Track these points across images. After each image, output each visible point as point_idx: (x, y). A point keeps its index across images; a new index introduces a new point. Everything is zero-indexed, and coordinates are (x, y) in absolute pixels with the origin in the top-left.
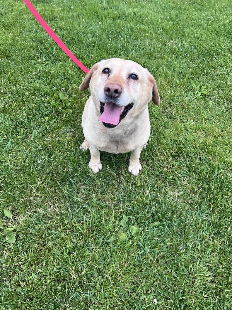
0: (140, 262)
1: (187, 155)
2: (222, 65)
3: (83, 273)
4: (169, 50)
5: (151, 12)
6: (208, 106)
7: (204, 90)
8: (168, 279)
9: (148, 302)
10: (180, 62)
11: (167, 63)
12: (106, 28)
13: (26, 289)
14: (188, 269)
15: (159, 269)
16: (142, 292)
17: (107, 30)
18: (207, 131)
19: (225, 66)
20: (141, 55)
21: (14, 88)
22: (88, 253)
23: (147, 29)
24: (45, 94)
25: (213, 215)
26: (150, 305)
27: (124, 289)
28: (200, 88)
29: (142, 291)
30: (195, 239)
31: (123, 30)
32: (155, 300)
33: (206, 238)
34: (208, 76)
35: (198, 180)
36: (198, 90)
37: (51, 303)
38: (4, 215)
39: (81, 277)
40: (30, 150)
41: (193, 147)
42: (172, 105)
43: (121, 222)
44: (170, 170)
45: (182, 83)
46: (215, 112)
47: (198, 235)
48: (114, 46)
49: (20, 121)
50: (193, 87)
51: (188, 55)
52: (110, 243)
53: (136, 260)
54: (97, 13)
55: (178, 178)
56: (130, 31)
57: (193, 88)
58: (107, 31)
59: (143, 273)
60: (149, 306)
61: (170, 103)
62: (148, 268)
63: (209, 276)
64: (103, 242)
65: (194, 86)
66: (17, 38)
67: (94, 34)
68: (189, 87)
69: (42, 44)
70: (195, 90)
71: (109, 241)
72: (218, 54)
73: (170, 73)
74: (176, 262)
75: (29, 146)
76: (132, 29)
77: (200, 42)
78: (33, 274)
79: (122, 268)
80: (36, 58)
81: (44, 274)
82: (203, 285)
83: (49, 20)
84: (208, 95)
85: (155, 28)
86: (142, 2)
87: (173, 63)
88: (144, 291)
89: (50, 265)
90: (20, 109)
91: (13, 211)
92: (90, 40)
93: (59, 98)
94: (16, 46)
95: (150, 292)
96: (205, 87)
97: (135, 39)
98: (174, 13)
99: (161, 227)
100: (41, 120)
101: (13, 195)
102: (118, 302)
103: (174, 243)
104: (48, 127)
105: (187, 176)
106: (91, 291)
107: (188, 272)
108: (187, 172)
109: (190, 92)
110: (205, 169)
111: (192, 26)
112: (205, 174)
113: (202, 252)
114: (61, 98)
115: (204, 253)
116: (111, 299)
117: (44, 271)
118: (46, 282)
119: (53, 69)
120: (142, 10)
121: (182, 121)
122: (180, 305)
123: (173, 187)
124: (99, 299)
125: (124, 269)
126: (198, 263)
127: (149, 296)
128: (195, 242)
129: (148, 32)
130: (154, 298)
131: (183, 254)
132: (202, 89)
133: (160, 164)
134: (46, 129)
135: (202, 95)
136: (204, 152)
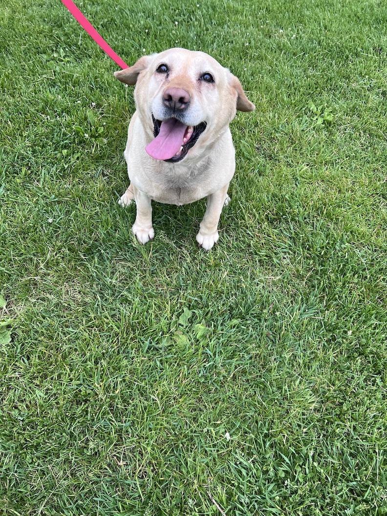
0: (206, 379)
1: (293, 220)
2: (361, 73)
3: (117, 392)
4: (275, 46)
6: (333, 141)
7: (328, 115)
8: (250, 404)
9: (215, 438)
10: (292, 66)
11: (270, 68)
12: (170, 4)
13: (25, 412)
14: (282, 391)
15: (236, 390)
16: (206, 421)
17: (171, 7)
18: (328, 181)
19: (367, 77)
20: (227, 53)
21: (11, 100)
22: (125, 362)
23: (240, 8)
24: (62, 112)
25: (327, 312)
26: (218, 441)
27: (180, 417)
28: (322, 111)
29: (208, 421)
30: (296, 348)
31: (199, 8)
32: (227, 435)
33: (312, 347)
34: (338, 92)
35: (307, 258)
36: (318, 115)
37: (64, 434)
39: (112, 398)
40: (37, 203)
41: (304, 207)
42: (274, 138)
43: (180, 318)
44: (263, 241)
45: (293, 102)
46: (345, 151)
47: (301, 342)
48: (182, 34)
49: (20, 154)
50: (311, 109)
51: (307, 55)
52: (161, 349)
53: (200, 375)
55: (276, 254)
56: (211, 10)
57: (310, 111)
58: (172, 9)
59: (211, 395)
60: (218, 443)
61: (271, 134)
62: (219, 388)
63: (313, 402)
64: (149, 348)
65: (313, 107)
66: (18, 16)
67: (149, 14)
68: (304, 109)
69: (59, 27)
70: (313, 114)
71: (160, 346)
72: (357, 55)
73: (274, 84)
74: (263, 380)
75: (34, 195)
76: (215, 7)
77: (328, 33)
78: (37, 391)
79: (179, 387)
80: (50, 52)
81: (54, 391)
82: (303, 414)
84: (334, 123)
85: (254, 7)
87: (280, 67)
88: (210, 422)
89: (65, 380)
90: (21, 136)
91: (7, 297)
92: (142, 22)
93: (86, 119)
94: (16, 30)
95: (219, 422)
96: (330, 109)
97: (219, 25)
99: (243, 327)
100: (56, 154)
101: (7, 271)
102: (169, 437)
103: (263, 351)
104: (66, 166)
105: (290, 251)
106: (128, 419)
107: (281, 395)
108: (290, 246)
109: (305, 117)
110: (320, 241)
111: (318, 6)
112: (319, 249)
113: (305, 366)
114: (89, 120)
115: (309, 369)
116: (158, 431)
117: (55, 386)
118: (57, 403)
119: (77, 71)
121: (289, 165)
122: (265, 442)
123: (266, 269)
124: (140, 430)
125: (181, 388)
126: (297, 382)
127: (218, 428)
128: (295, 352)
129: (242, 15)
130: (226, 432)
131: (275, 369)
132: (326, 113)
133: (248, 231)
134: (63, 170)
135: (324, 122)
136: (321, 215)
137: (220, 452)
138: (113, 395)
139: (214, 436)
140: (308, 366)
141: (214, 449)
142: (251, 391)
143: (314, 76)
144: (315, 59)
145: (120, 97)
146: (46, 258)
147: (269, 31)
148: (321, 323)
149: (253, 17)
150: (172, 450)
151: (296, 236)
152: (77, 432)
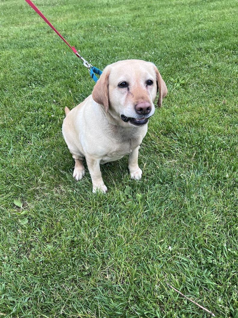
0: (148, 219)
1: (177, 131)
2: (194, 61)
3: (96, 236)
5: (123, 37)
6: (188, 92)
7: (182, 81)
15: (168, 222)
16: (154, 242)
18: (192, 110)
19: (197, 61)
23: (122, 49)
24: (38, 109)
25: (210, 170)
26: (165, 253)
27: (138, 244)
28: (178, 81)
31: (100, 53)
32: (170, 247)
34: (184, 71)
35: (191, 148)
36: (176, 83)
37: (69, 265)
38: (14, 205)
40: (32, 152)
41: (181, 124)
43: (125, 191)
44: (163, 145)
46: (196, 95)
49: (19, 131)
50: (172, 80)
51: (162, 59)
53: (144, 218)
55: (172, 150)
57: (171, 82)
59: (153, 228)
62: (157, 223)
64: (110, 210)
65: (172, 79)
68: (168, 81)
69: (30, 75)
70: (174, 83)
74: (183, 213)
75: (30, 149)
78: (48, 246)
79: (133, 228)
80: (27, 86)
82: (214, 227)
83: (35, 58)
84: (186, 84)
85: (129, 47)
86: (114, 32)
88: (157, 242)
90: (19, 123)
91: (22, 201)
92: (73, 64)
93: (52, 109)
95: (162, 240)
96: (182, 78)
98: (143, 34)
100: (38, 128)
101: (20, 186)
103: (178, 199)
104: (45, 132)
105: (180, 147)
106: (106, 250)
107: (197, 220)
108: (179, 144)
109: (170, 85)
110: (196, 138)
111: (162, 39)
112: (196, 142)
114: (54, 109)
117: (58, 240)
120: (115, 37)
123: (169, 158)
124: (115, 254)
125: (135, 228)
126: (205, 210)
127: (163, 245)
128: (198, 196)
129: (124, 51)
130: (168, 247)
131: (189, 206)
132: (180, 80)
133: (153, 142)
134: (44, 134)
135: (181, 85)
136: (192, 126)
137: (168, 260)
138: (95, 238)
139: (162, 250)
140: (208, 200)
141: (164, 258)
142: (177, 220)
143: (169, 67)
144: (167, 59)
145: (68, 96)
146: (41, 177)
147: (139, 55)
148: (209, 177)
149: (130, 51)
150: (138, 263)
151: (181, 139)
152: (76, 263)
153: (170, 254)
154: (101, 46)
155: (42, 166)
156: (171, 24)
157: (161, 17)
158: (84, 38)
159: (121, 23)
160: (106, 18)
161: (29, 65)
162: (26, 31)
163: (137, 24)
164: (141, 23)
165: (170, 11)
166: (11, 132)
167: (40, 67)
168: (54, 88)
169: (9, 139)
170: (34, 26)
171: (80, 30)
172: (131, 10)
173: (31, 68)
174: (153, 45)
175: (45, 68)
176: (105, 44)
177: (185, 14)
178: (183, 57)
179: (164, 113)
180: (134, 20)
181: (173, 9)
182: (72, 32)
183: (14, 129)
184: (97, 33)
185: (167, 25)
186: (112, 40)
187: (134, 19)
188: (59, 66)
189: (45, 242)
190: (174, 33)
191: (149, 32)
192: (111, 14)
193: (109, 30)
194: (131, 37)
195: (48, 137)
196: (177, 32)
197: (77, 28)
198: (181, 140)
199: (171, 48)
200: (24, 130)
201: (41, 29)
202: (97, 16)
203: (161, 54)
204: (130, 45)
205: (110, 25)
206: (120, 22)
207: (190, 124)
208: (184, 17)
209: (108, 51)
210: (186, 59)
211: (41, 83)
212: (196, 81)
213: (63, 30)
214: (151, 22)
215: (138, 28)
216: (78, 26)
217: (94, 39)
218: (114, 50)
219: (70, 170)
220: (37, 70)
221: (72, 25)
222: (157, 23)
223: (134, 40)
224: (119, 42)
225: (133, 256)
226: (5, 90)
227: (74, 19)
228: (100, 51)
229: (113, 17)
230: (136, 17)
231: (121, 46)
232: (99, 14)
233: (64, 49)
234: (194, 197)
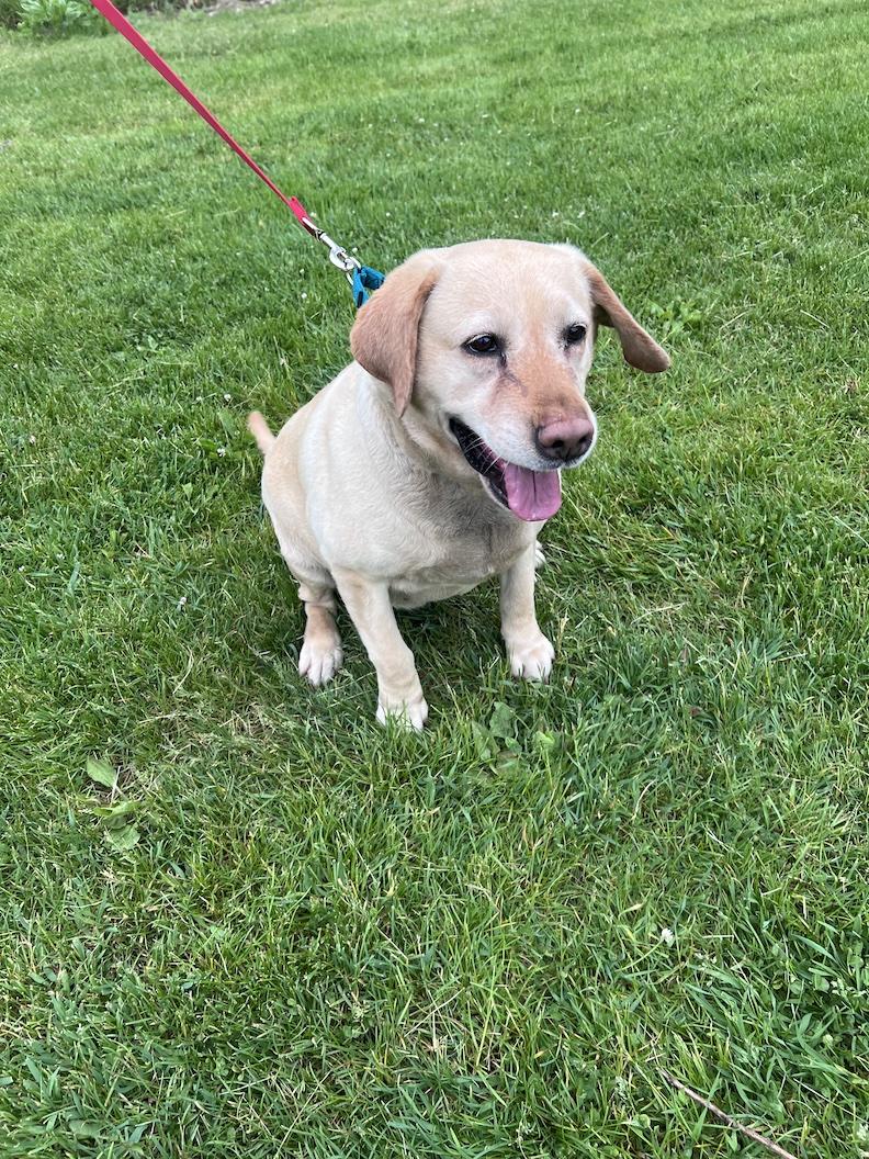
0: (582, 827)
1: (677, 496)
3: (390, 893)
5: (471, 160)
6: (714, 353)
7: (690, 312)
8: (696, 859)
9: (640, 947)
14: (762, 818)
15: (657, 838)
16: (607, 914)
17: (338, 231)
18: (733, 418)
19: (745, 239)
23: (467, 203)
24: (171, 426)
25: (809, 639)
26: (648, 953)
27: (547, 922)
28: (677, 311)
29: (610, 913)
31: (390, 219)
32: (666, 933)
33: (802, 715)
34: (696, 275)
35: (733, 558)
36: (670, 318)
37: (291, 1002)
38: (88, 780)
40: (149, 584)
41: (694, 470)
43: (492, 723)
47: (775, 714)
50: (653, 311)
51: (617, 236)
53: (566, 824)
54: (301, 198)
55: (663, 565)
57: (651, 316)
58: (341, 233)
60: (648, 958)
62: (615, 842)
63: (843, 824)
64: (439, 793)
65: (655, 308)
67: (301, 249)
69: (140, 305)
70: (660, 320)
74: (712, 801)
75: (142, 573)
77: (647, 196)
78: (213, 929)
79: (527, 861)
80: (129, 346)
81: (251, 919)
82: (832, 856)
83: (154, 245)
84: (706, 323)
86: (437, 144)
88: (616, 914)
89: (269, 891)
90: (100, 482)
91: (117, 763)
92: (291, 263)
93: (217, 427)
94: (61, 327)
95: (637, 907)
96: (691, 303)
98: (543, 148)
101: (109, 712)
102: (532, 968)
103: (694, 750)
104: (195, 512)
105: (691, 554)
106: (427, 943)
107: (765, 828)
108: (689, 544)
110: (750, 519)
111: (612, 164)
112: (753, 536)
114: (225, 428)
116: (504, 959)
117: (250, 910)
120: (441, 162)
122: (757, 928)
123: (651, 598)
124: (460, 959)
125: (532, 861)
126: (792, 791)
127: (640, 922)
128: (767, 736)
129: (474, 210)
130: (660, 930)
131: (731, 776)
132: (684, 310)
133: (591, 538)
134: (191, 518)
135: (686, 328)
136: (734, 476)
137: (662, 980)
138: (385, 899)
139: (635, 943)
140: (803, 753)
141: (644, 973)
142: (691, 830)
143: (640, 262)
144: (634, 236)
145: (275, 379)
146: (185, 673)
147: (531, 222)
148: (805, 666)
149: (496, 209)
150: (548, 994)
151: (694, 525)
152: (318, 994)
153: (667, 957)
154: (391, 194)
155: (186, 635)
156: (642, 109)
157: (605, 82)
158: (329, 168)
159: (460, 111)
160: (405, 94)
161: (134, 269)
162: (122, 148)
163: (521, 110)
164: (533, 107)
165: (640, 60)
166: (75, 514)
167: (172, 276)
168: (227, 350)
169: (65, 539)
170: (151, 131)
171: (315, 142)
172: (495, 62)
173: (142, 282)
174: (581, 184)
175: (191, 281)
176: (405, 186)
177: (695, 71)
178: (693, 226)
179: (629, 433)
180: (507, 99)
181: (649, 53)
182: (285, 147)
183: (84, 502)
184: (375, 151)
185: (631, 110)
186: (430, 171)
187: (510, 96)
188: (240, 272)
189: (201, 918)
190: (656, 141)
191: (564, 139)
192: (423, 81)
193: (419, 138)
194: (501, 161)
195: (205, 528)
196: (668, 136)
197: (305, 134)
198: (693, 530)
199: (646, 192)
200: (120, 503)
201: (176, 141)
202: (374, 88)
203: (611, 217)
204: (498, 190)
205: (422, 120)
206: (457, 107)
207: (727, 470)
208: (690, 81)
209: (418, 212)
210: (702, 232)
211: (178, 335)
212: (744, 310)
213: (255, 140)
214: (571, 102)
215: (524, 125)
216: (308, 125)
217: (366, 171)
218: (438, 210)
219: (288, 649)
220: (164, 288)
221: (287, 122)
222: (591, 108)
223: (508, 169)
224: (456, 180)
225: (527, 964)
226: (50, 363)
227: (294, 102)
228: (388, 214)
229: (433, 91)
230: (516, 86)
231: (462, 194)
232: (380, 82)
233: (258, 210)
234: (751, 741)
